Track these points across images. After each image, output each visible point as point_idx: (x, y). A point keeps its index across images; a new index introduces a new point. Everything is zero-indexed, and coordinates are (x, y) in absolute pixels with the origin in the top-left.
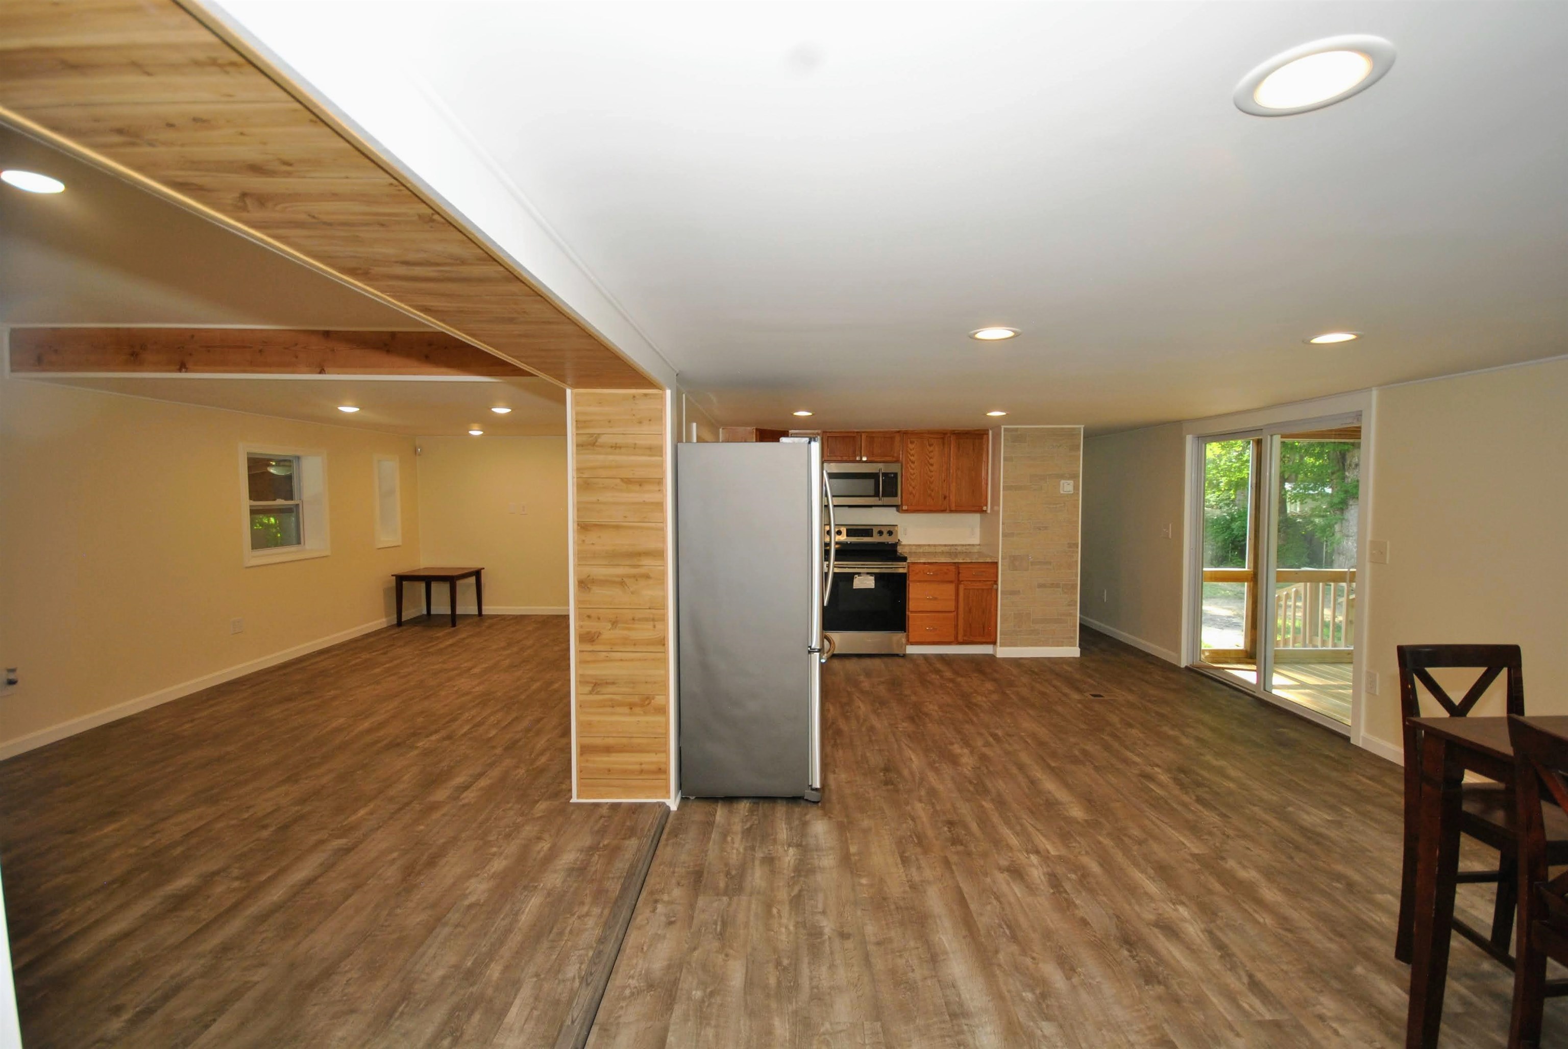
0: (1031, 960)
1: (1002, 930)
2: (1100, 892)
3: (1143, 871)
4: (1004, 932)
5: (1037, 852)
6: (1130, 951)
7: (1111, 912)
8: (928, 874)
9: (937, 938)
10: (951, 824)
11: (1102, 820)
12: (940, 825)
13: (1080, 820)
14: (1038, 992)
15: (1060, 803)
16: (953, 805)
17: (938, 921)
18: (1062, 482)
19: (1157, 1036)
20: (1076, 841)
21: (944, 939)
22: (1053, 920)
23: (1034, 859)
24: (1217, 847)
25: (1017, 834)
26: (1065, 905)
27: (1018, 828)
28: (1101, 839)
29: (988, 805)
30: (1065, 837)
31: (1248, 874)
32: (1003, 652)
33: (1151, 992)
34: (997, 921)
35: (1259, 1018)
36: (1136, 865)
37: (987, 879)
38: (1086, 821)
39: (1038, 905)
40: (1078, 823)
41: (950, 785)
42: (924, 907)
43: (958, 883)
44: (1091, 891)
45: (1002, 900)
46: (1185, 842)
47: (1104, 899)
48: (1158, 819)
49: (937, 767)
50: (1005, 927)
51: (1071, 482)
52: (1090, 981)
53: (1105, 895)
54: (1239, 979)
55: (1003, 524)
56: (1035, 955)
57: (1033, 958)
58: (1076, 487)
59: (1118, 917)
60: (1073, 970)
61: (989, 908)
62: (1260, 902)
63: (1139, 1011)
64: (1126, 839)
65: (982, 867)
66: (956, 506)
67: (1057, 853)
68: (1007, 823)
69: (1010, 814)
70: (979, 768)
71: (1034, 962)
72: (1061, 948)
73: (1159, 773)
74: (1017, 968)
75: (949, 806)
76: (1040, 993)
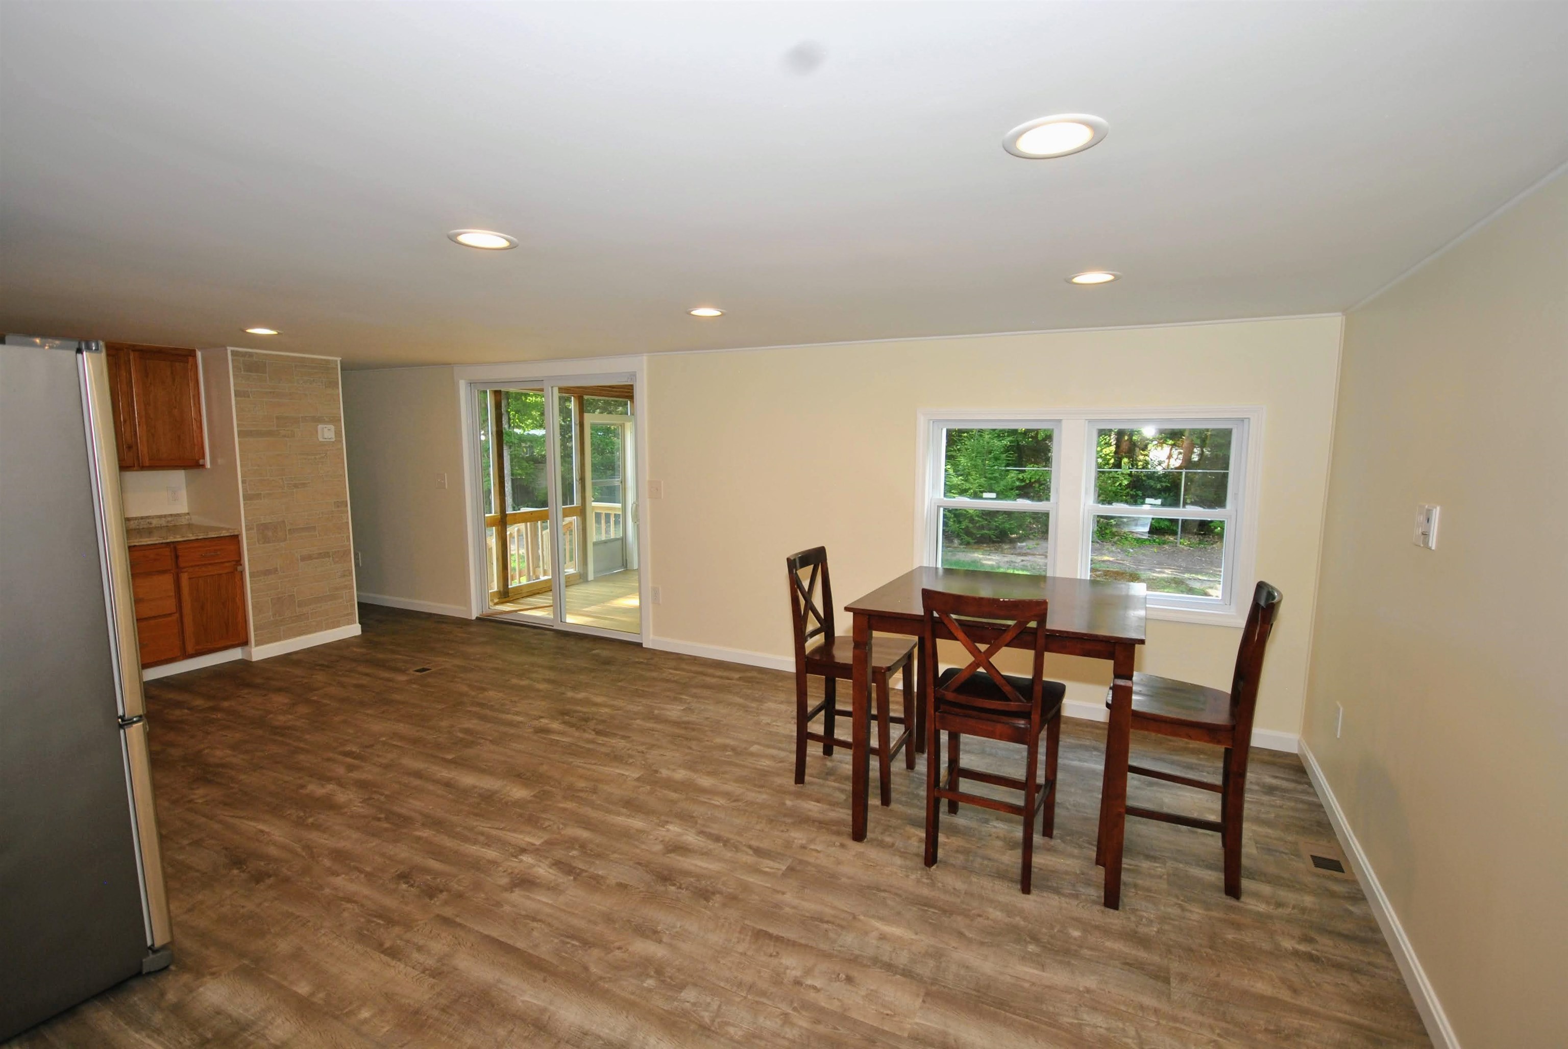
0: (620, 951)
1: (569, 946)
2: (608, 853)
3: (619, 814)
4: (573, 945)
5: (523, 851)
6: (674, 885)
7: (631, 863)
8: (438, 947)
9: (520, 1004)
10: (403, 877)
11: (547, 788)
12: (392, 886)
13: (529, 798)
14: (652, 973)
15: (496, 792)
16: (383, 855)
17: (501, 986)
18: (320, 426)
19: (750, 933)
20: (545, 819)
21: (526, 998)
22: (600, 903)
23: (527, 859)
24: (644, 765)
25: (487, 845)
26: (595, 883)
27: (481, 838)
28: (561, 805)
29: (426, 833)
30: (533, 821)
31: (681, 774)
32: (259, 652)
33: (716, 905)
34: (556, 941)
35: (781, 872)
36: (609, 811)
37: (505, 908)
38: (534, 796)
39: (574, 899)
40: (530, 802)
41: (355, 835)
42: (472, 984)
43: (481, 933)
44: (599, 856)
45: (539, 917)
46: (622, 772)
47: (616, 856)
48: (585, 763)
49: (312, 824)
50: (568, 940)
51: (332, 427)
52: (675, 930)
53: (614, 852)
54: (747, 854)
55: (243, 482)
56: (617, 944)
57: (619, 948)
58: (338, 433)
59: (640, 864)
60: (655, 932)
61: (535, 934)
62: (704, 791)
63: (723, 925)
64: (581, 794)
65: (487, 899)
66: (150, 460)
67: (542, 840)
68: (466, 839)
69: (458, 829)
70: (370, 799)
71: (623, 950)
72: (628, 921)
73: (547, 724)
74: (617, 968)
75: (379, 859)
76: (655, 972)
